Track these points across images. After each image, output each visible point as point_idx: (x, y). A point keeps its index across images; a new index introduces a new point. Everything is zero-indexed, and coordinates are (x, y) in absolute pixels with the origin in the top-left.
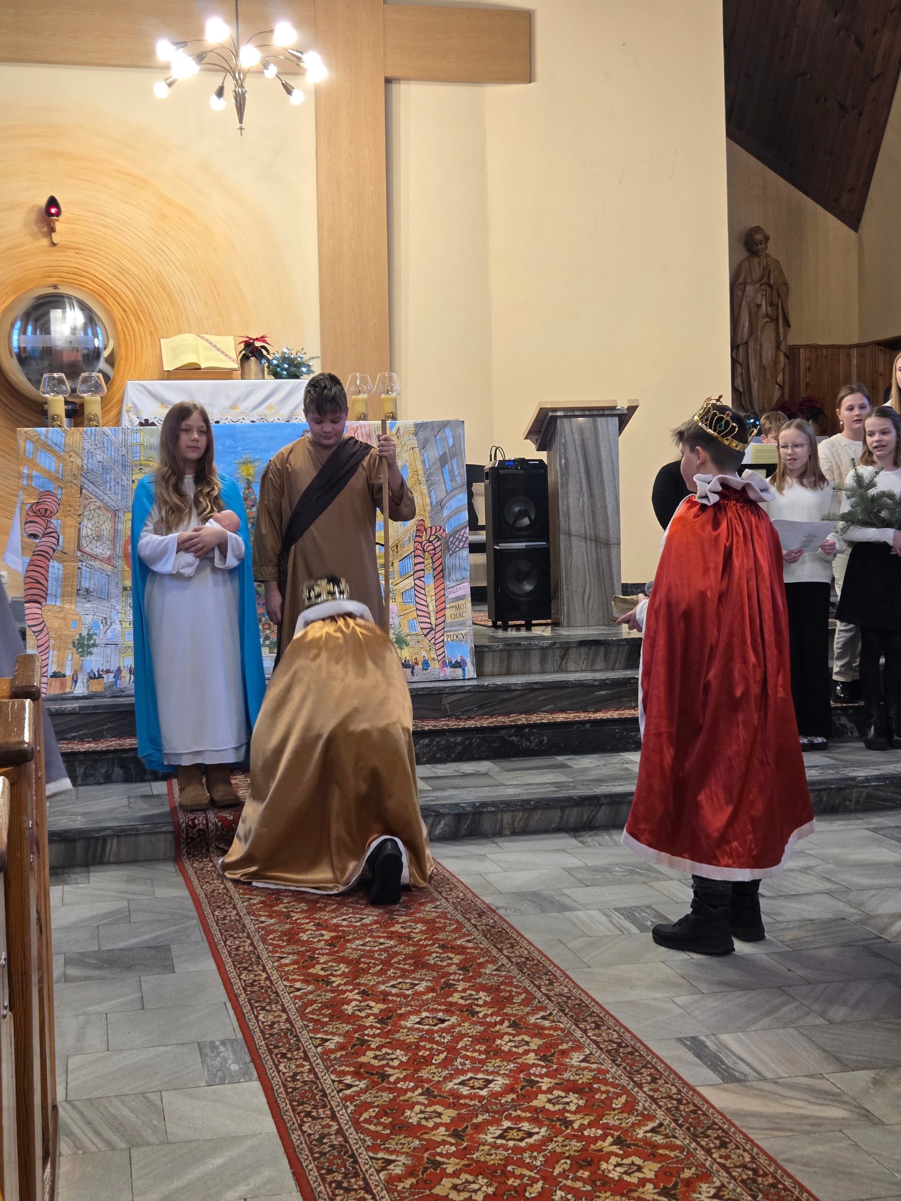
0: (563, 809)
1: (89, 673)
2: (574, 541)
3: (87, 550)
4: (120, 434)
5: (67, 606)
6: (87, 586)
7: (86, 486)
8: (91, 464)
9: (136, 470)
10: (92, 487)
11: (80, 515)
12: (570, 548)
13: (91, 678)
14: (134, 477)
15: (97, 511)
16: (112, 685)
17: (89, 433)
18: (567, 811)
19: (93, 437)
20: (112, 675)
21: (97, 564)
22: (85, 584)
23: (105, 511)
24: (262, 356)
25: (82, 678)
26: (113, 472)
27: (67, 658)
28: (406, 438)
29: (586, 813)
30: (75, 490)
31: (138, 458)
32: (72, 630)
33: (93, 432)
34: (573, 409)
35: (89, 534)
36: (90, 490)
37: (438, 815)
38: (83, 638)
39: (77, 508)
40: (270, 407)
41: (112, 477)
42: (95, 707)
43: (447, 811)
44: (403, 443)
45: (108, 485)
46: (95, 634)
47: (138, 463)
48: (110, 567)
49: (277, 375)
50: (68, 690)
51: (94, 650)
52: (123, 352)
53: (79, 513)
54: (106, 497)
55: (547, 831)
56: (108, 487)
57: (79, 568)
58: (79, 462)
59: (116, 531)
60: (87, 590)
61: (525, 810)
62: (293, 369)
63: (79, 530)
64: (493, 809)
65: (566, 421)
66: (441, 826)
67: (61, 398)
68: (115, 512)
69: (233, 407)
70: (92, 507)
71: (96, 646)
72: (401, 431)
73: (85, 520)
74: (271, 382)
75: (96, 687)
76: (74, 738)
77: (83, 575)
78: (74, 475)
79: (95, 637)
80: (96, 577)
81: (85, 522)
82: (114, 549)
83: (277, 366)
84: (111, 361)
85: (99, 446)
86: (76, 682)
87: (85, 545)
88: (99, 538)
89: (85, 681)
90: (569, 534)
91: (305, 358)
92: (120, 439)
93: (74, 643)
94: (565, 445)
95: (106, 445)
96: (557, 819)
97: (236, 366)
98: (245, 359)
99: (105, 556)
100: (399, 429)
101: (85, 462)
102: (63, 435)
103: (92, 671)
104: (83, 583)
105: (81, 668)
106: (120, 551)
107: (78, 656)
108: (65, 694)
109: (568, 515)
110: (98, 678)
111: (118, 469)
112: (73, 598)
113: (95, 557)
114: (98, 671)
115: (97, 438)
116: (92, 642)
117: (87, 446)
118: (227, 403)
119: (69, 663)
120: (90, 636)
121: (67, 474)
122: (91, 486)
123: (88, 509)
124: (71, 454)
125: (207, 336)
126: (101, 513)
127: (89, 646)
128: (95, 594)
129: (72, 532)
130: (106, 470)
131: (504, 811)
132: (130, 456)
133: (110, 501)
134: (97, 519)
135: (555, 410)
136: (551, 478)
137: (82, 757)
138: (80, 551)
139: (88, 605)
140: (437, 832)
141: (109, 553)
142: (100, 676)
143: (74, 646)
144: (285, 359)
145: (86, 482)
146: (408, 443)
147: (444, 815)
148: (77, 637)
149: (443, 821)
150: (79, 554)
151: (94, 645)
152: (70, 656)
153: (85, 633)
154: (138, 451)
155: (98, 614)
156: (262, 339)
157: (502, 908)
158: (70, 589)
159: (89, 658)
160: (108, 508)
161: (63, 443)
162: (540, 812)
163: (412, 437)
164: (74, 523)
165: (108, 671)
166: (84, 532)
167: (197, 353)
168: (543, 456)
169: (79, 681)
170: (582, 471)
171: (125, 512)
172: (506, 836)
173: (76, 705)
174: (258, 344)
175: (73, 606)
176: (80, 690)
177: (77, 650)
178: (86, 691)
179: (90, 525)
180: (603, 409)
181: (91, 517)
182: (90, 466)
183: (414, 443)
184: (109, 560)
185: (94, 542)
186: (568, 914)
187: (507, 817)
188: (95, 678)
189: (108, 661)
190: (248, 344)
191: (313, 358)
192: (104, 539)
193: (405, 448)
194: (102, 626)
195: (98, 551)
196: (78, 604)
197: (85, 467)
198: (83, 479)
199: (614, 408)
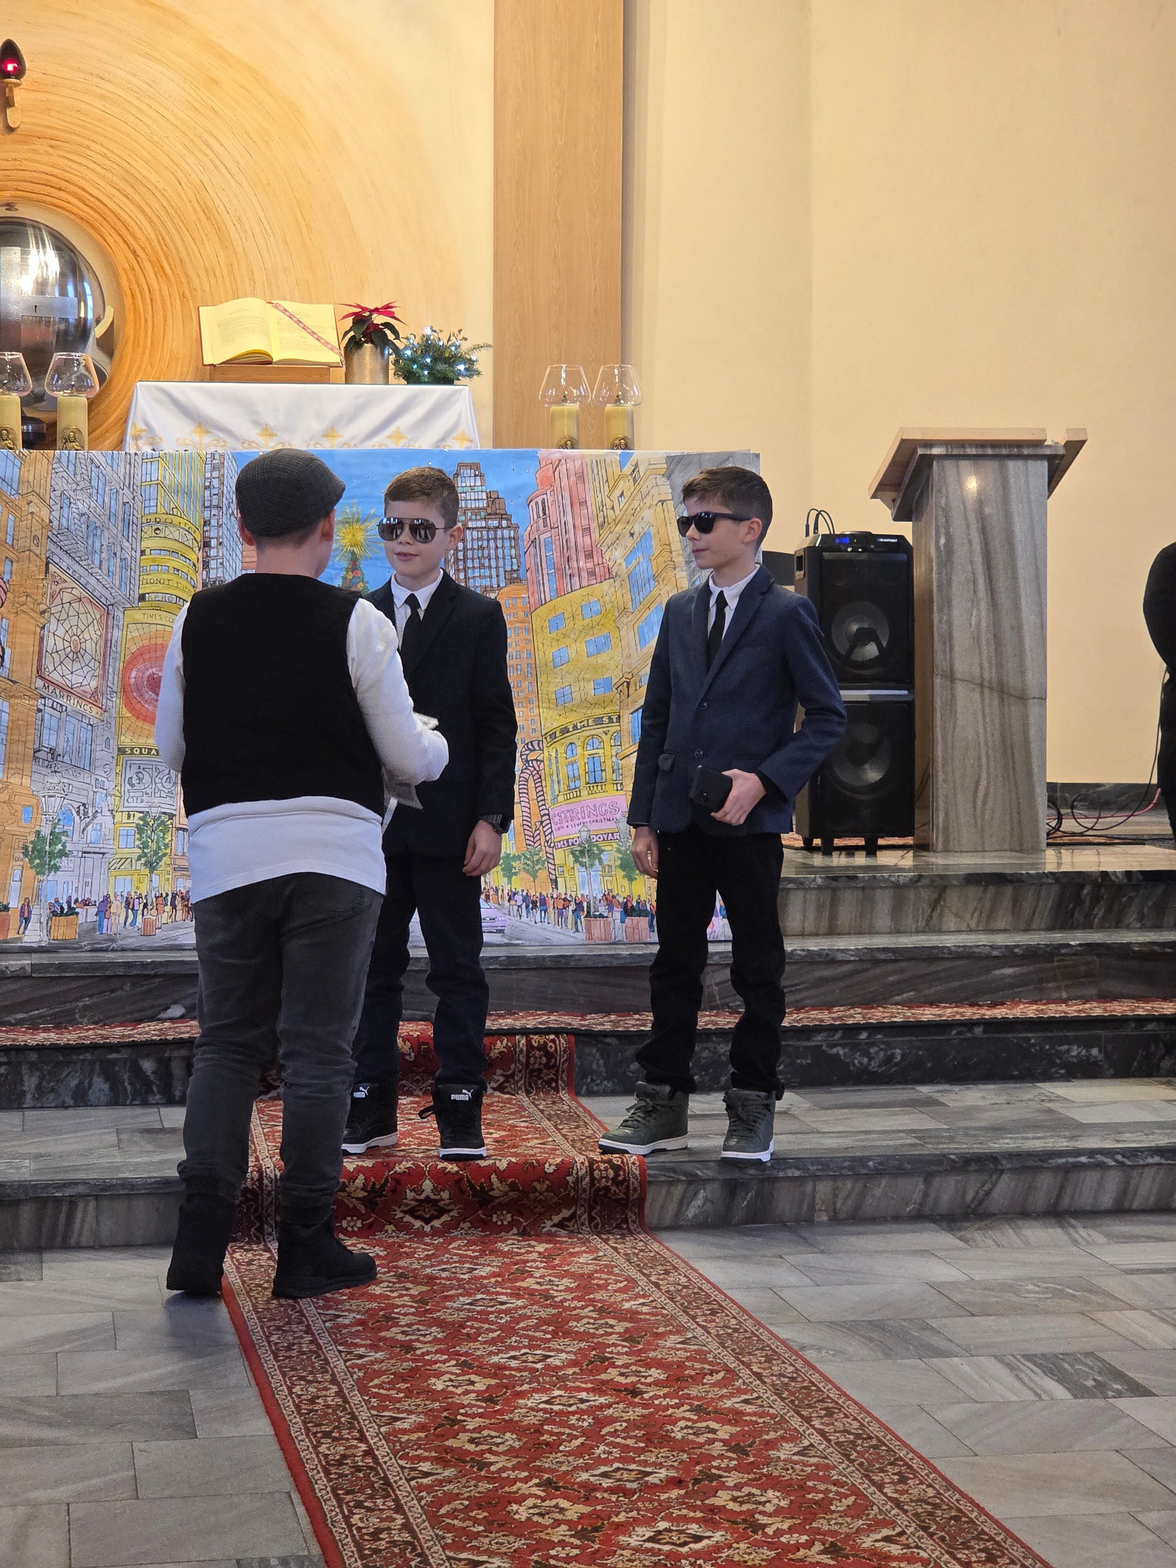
0: (928, 1178)
1: (51, 905)
2: (961, 690)
3: (55, 677)
4: (122, 465)
5: (15, 780)
6: (53, 744)
7: (56, 559)
8: (69, 517)
9: (149, 531)
10: (66, 561)
11: (44, 612)
12: (951, 702)
13: (54, 914)
14: (144, 544)
15: (75, 605)
16: (94, 929)
17: (64, 460)
18: (936, 1182)
19: (71, 467)
20: (93, 910)
21: (71, 704)
22: (49, 740)
23: (89, 607)
24: (386, 342)
25: (39, 913)
26: (106, 534)
27: (12, 875)
28: (650, 483)
29: (973, 1185)
30: (35, 566)
31: (153, 510)
32: (23, 823)
33: (72, 458)
34: (962, 444)
35: (60, 646)
36: (64, 566)
37: (694, 1181)
38: (44, 838)
39: (39, 598)
40: (398, 435)
41: (105, 543)
42: (61, 967)
43: (709, 1173)
44: (644, 490)
45: (97, 556)
46: (64, 833)
47: (152, 518)
48: (95, 709)
49: (411, 378)
50: (12, 935)
51: (63, 862)
52: (130, 330)
53: (43, 607)
54: (92, 581)
55: (897, 1219)
56: (97, 563)
57: (40, 710)
58: (45, 514)
59: (108, 643)
60: (52, 751)
61: (857, 1176)
62: (441, 367)
63: (42, 639)
64: (797, 1173)
65: (949, 464)
66: (699, 1201)
67: (15, 397)
68: (107, 609)
69: (329, 433)
70: (67, 598)
71: (66, 855)
72: (642, 469)
73: (53, 621)
74: (402, 390)
75: (64, 931)
76: (20, 1023)
77: (46, 723)
78: (35, 537)
79: (64, 838)
80: (70, 727)
81: (53, 626)
82: (104, 676)
83: (413, 360)
84: (107, 345)
85: (82, 484)
86: (27, 920)
87: (51, 668)
88: (76, 655)
89: (44, 920)
90: (951, 677)
91: (465, 346)
92: (121, 475)
93: (25, 848)
94: (946, 511)
95: (94, 483)
96: (917, 1196)
97: (335, 358)
98: (353, 346)
99: (87, 688)
100: (636, 466)
101: (56, 514)
102: (17, 462)
103: (57, 901)
104: (45, 737)
105: (38, 896)
106: (114, 681)
107: (33, 872)
108: (6, 941)
109: (949, 639)
110: (67, 915)
111: (116, 529)
112: (27, 765)
113: (69, 691)
114: (69, 903)
115: (78, 470)
116: (60, 847)
117: (61, 485)
118: (318, 427)
119: (16, 885)
120: (55, 837)
121: (22, 535)
122: (65, 557)
123: (58, 601)
124: (31, 498)
125: (285, 304)
126: (82, 610)
127: (52, 855)
128: (66, 759)
129: (28, 643)
130: (93, 529)
131: (816, 1178)
132: (138, 505)
133: (99, 587)
134: (74, 620)
135: (929, 444)
136: (919, 571)
137: (34, 1056)
138: (42, 678)
139: (54, 779)
140: (691, 1212)
141: (94, 684)
142: (72, 912)
143: (26, 854)
144: (428, 346)
145: (57, 551)
146: (654, 491)
147: (703, 1182)
148: (32, 838)
149: (702, 1194)
150: (40, 683)
151: (63, 854)
152: (18, 873)
153: (46, 831)
154: (154, 496)
155: (71, 796)
156: (386, 310)
157: (812, 1347)
158: (21, 749)
159: (52, 876)
160: (94, 600)
161: (16, 478)
162: (884, 1182)
163: (661, 480)
164: (32, 627)
165: (86, 903)
166: (49, 644)
167: (267, 334)
168: (905, 529)
169: (34, 918)
170: (978, 559)
171: (125, 609)
172: (820, 1224)
173: (26, 961)
174: (378, 319)
175: (26, 781)
176: (34, 935)
177: (31, 861)
178: (46, 938)
179: (61, 632)
180: (1019, 444)
181: (64, 616)
182: (64, 522)
183: (665, 490)
184: (94, 697)
185: (67, 662)
186: (936, 1362)
187: (824, 1189)
188: (62, 914)
189: (87, 884)
190: (361, 320)
191: (478, 347)
192: (87, 656)
193: (648, 500)
194: (77, 819)
195: (76, 679)
196: (35, 777)
197: (56, 523)
198: (51, 546)
199: (1039, 444)
